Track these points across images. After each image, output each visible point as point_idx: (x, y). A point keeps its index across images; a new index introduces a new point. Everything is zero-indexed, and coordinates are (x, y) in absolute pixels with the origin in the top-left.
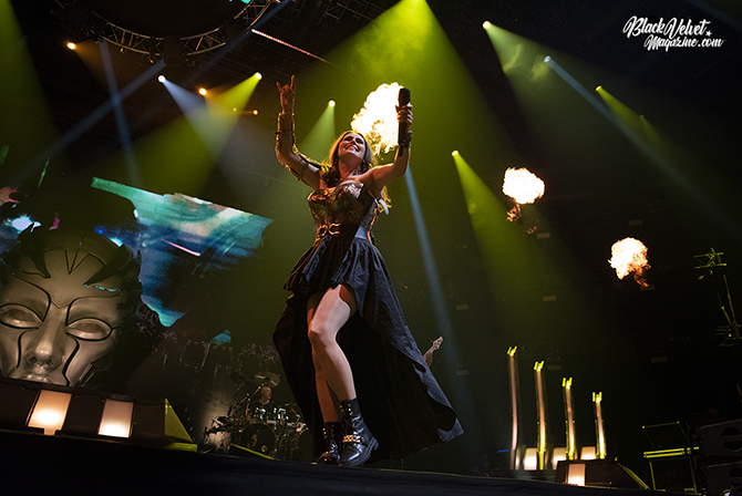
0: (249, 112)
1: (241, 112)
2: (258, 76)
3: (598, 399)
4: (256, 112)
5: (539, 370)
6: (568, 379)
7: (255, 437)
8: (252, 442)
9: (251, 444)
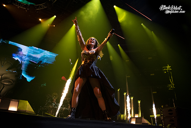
0: (53, 26)
1: (50, 26)
2: (55, 16)
3: (139, 102)
4: (54, 26)
5: (125, 95)
6: (132, 97)
7: (51, 111)
8: (51, 112)
9: (50, 113)
